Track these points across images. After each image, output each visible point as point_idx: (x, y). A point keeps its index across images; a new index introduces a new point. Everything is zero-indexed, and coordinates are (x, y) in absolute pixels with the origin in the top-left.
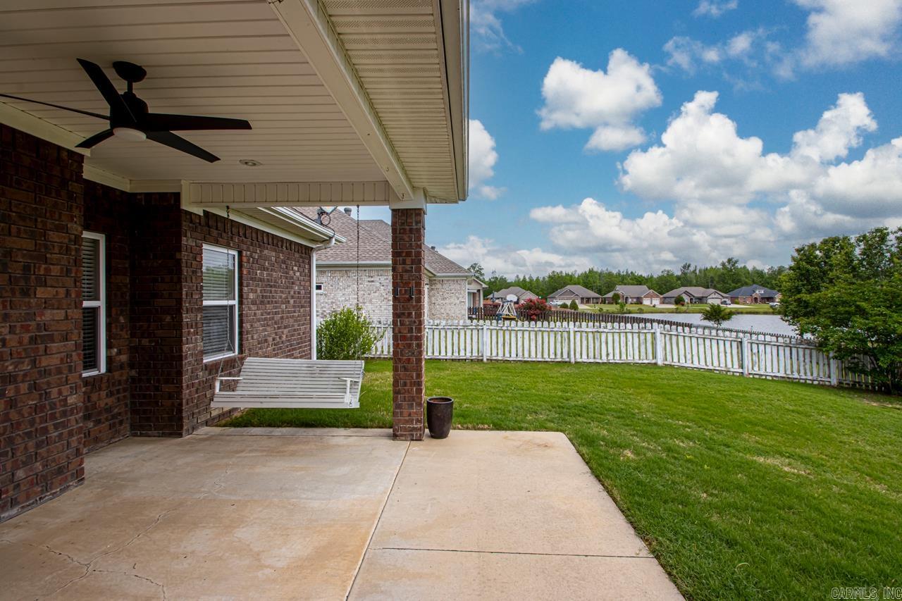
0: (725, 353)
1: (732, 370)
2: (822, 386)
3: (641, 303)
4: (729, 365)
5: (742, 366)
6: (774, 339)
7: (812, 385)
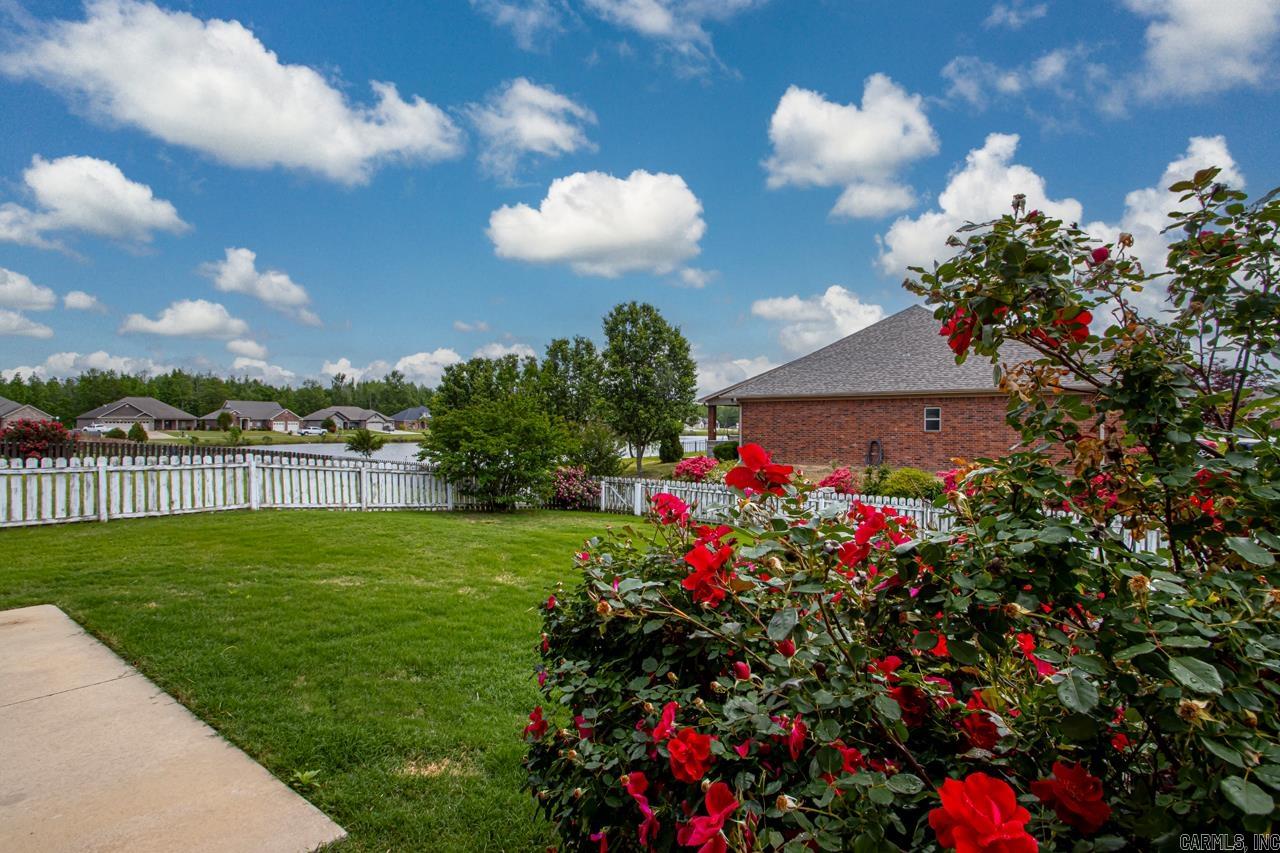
0: (342, 486)
1: (349, 505)
2: (440, 513)
3: (270, 429)
4: (346, 500)
5: (360, 500)
6: (395, 466)
7: (431, 512)
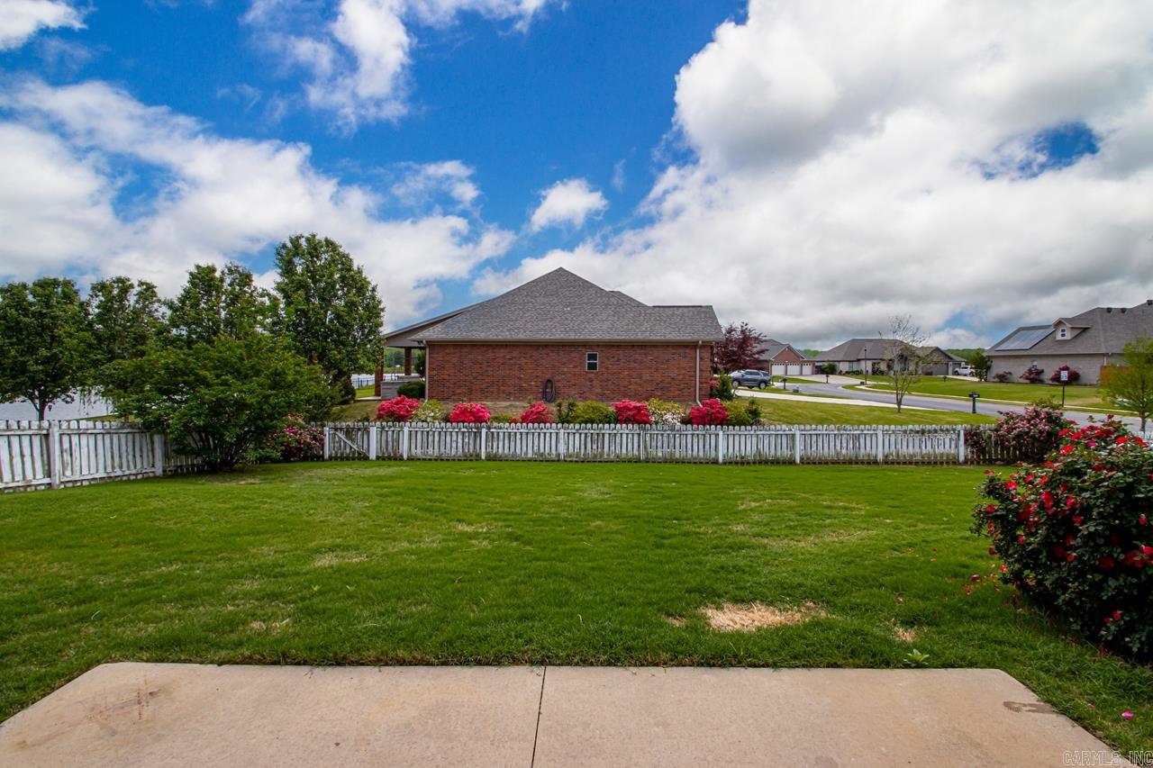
0: (22, 456)
1: (34, 482)
2: (147, 479)
4: (30, 476)
7: (136, 481)
